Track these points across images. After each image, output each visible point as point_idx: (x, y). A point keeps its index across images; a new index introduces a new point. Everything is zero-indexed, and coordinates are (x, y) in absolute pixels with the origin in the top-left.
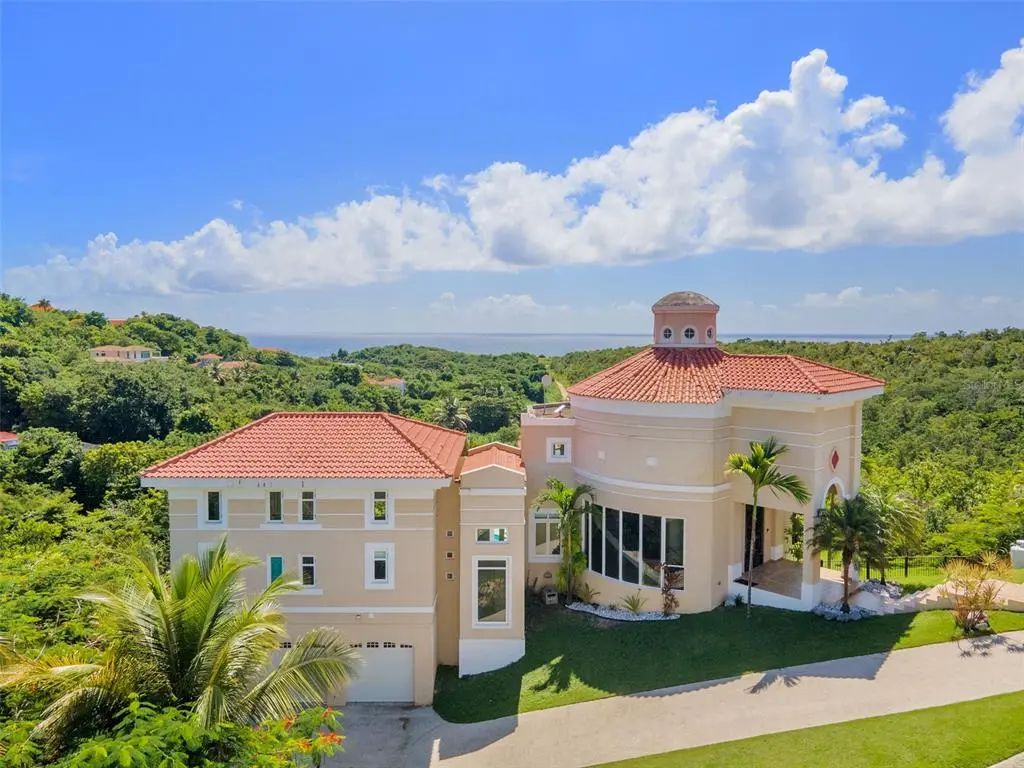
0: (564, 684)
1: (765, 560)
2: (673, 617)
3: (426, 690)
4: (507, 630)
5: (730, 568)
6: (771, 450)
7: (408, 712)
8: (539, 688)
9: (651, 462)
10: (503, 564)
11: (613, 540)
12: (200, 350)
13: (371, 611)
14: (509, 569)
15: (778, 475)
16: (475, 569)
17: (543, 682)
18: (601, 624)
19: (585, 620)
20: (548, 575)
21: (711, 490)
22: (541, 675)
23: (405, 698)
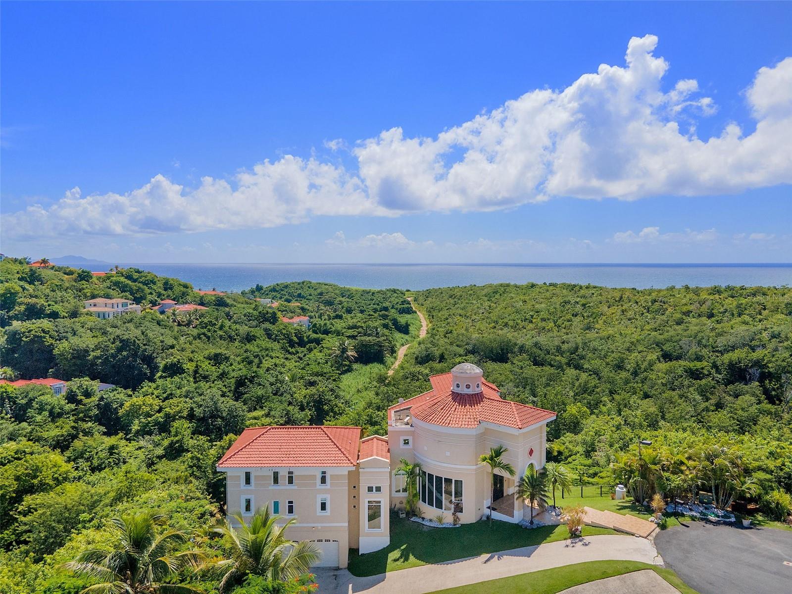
0: (406, 559)
1: (505, 495)
2: (457, 526)
3: (344, 561)
4: (381, 533)
5: (485, 501)
6: (500, 451)
7: (336, 571)
8: (396, 560)
9: (448, 454)
10: (380, 502)
11: (431, 487)
12: (159, 295)
13: (319, 525)
14: (382, 505)
15: (502, 463)
16: (367, 504)
17: (398, 557)
18: (425, 529)
19: (418, 527)
20: (401, 503)
21: (474, 467)
22: (396, 554)
23: (335, 565)
